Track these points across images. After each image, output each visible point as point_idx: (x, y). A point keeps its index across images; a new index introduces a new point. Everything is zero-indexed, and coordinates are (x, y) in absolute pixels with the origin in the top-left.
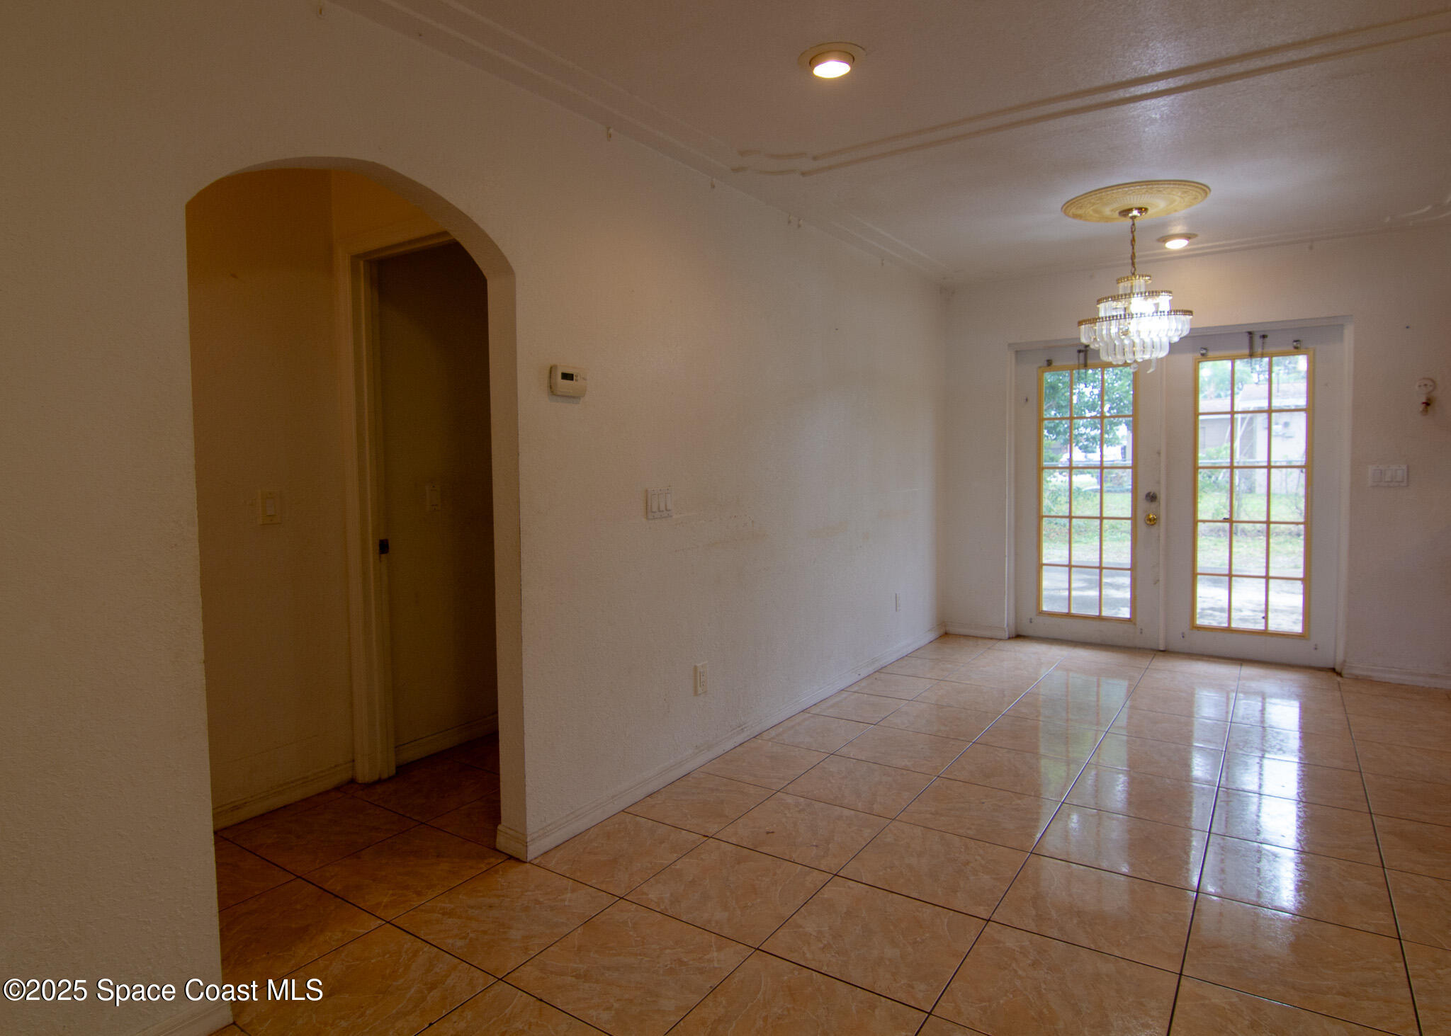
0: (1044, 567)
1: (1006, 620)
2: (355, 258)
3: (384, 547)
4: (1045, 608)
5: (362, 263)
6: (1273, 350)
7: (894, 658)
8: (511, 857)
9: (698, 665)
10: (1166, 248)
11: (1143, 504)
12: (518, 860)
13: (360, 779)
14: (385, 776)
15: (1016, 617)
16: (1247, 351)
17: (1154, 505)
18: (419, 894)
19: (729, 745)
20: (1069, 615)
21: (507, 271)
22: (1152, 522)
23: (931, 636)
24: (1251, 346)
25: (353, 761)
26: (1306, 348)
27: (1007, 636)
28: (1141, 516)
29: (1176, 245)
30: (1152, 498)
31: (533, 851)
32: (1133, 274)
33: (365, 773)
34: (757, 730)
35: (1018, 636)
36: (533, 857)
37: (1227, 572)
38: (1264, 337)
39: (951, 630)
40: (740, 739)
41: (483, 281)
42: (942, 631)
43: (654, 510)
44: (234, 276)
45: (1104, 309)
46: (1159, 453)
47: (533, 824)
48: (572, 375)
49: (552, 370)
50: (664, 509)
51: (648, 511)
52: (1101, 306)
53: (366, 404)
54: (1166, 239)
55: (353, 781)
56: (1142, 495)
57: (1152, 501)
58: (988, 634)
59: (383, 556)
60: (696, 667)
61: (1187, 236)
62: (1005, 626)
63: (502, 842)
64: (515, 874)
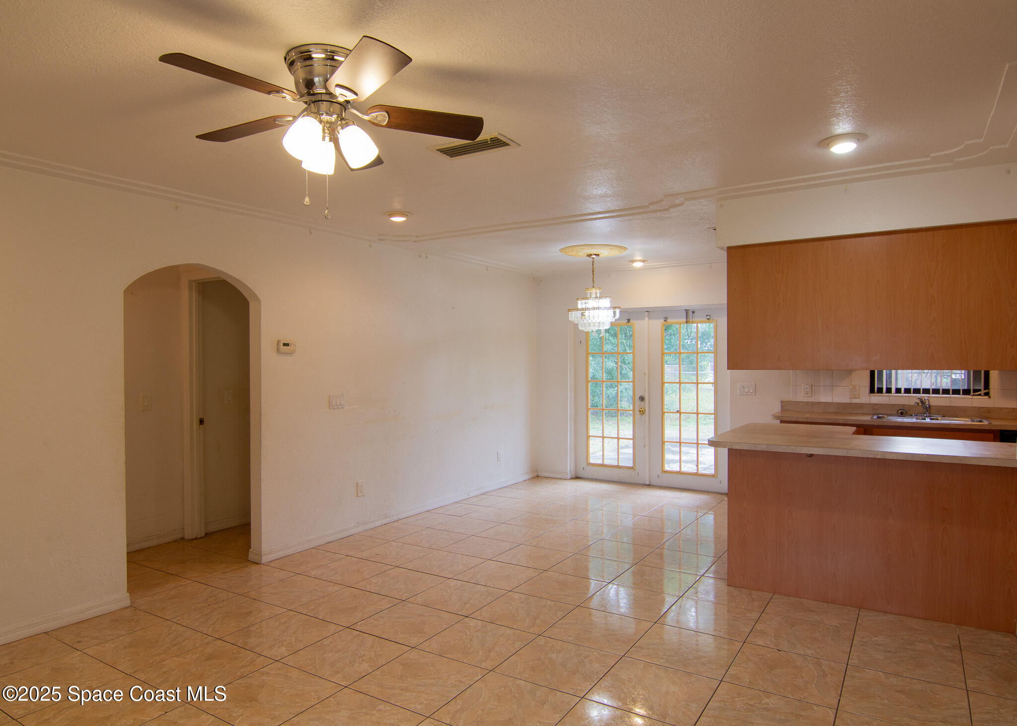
0: (591, 438)
1: (569, 468)
2: (191, 282)
3: (201, 422)
4: (592, 461)
5: (194, 284)
6: (698, 320)
7: (496, 487)
8: (254, 563)
9: (359, 481)
10: (633, 267)
11: (638, 402)
12: (258, 564)
13: (187, 537)
14: (199, 536)
15: (576, 466)
16: (685, 320)
17: (643, 403)
18: (210, 574)
19: (378, 524)
20: (602, 465)
21: (257, 300)
22: (642, 412)
23: (527, 477)
24: (687, 317)
25: (183, 529)
26: (713, 319)
27: (569, 477)
28: (637, 409)
29: (638, 265)
30: (642, 399)
31: (265, 559)
32: (593, 287)
33: (189, 535)
34: (396, 518)
35: (577, 478)
36: (264, 562)
37: (679, 441)
38: (693, 312)
39: (541, 474)
40: (385, 521)
41: (249, 302)
42: (535, 474)
43: (333, 405)
44: (132, 293)
45: (581, 304)
46: (645, 374)
47: (265, 547)
48: (289, 344)
49: (279, 342)
50: (339, 404)
51: (330, 405)
52: (579, 302)
53: (194, 351)
54: (633, 261)
55: (183, 539)
56: (637, 398)
57: (642, 401)
58: (559, 476)
59: (201, 426)
60: (357, 482)
61: (643, 261)
62: (568, 471)
63: (251, 557)
64: (255, 568)
